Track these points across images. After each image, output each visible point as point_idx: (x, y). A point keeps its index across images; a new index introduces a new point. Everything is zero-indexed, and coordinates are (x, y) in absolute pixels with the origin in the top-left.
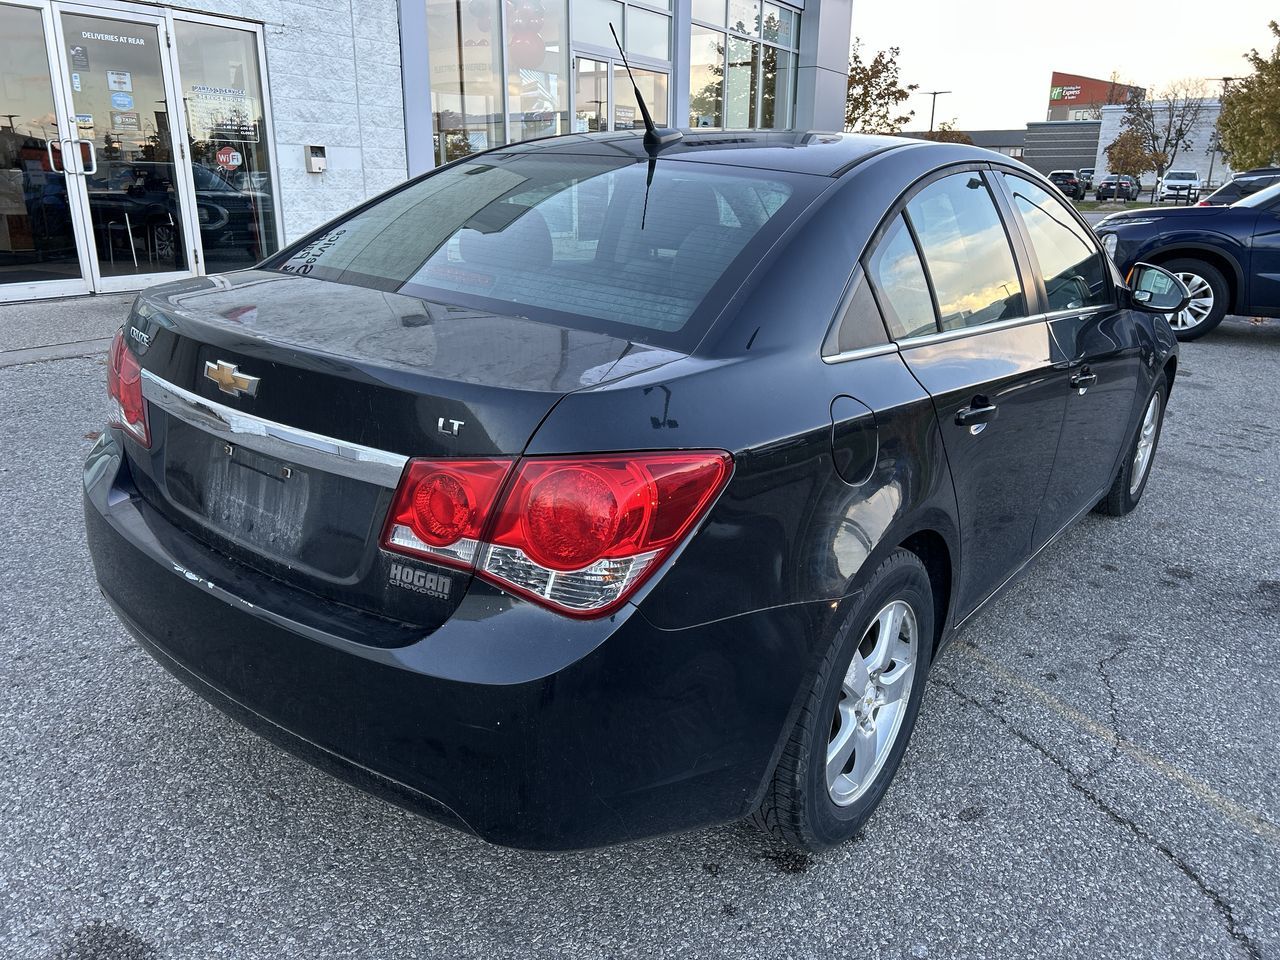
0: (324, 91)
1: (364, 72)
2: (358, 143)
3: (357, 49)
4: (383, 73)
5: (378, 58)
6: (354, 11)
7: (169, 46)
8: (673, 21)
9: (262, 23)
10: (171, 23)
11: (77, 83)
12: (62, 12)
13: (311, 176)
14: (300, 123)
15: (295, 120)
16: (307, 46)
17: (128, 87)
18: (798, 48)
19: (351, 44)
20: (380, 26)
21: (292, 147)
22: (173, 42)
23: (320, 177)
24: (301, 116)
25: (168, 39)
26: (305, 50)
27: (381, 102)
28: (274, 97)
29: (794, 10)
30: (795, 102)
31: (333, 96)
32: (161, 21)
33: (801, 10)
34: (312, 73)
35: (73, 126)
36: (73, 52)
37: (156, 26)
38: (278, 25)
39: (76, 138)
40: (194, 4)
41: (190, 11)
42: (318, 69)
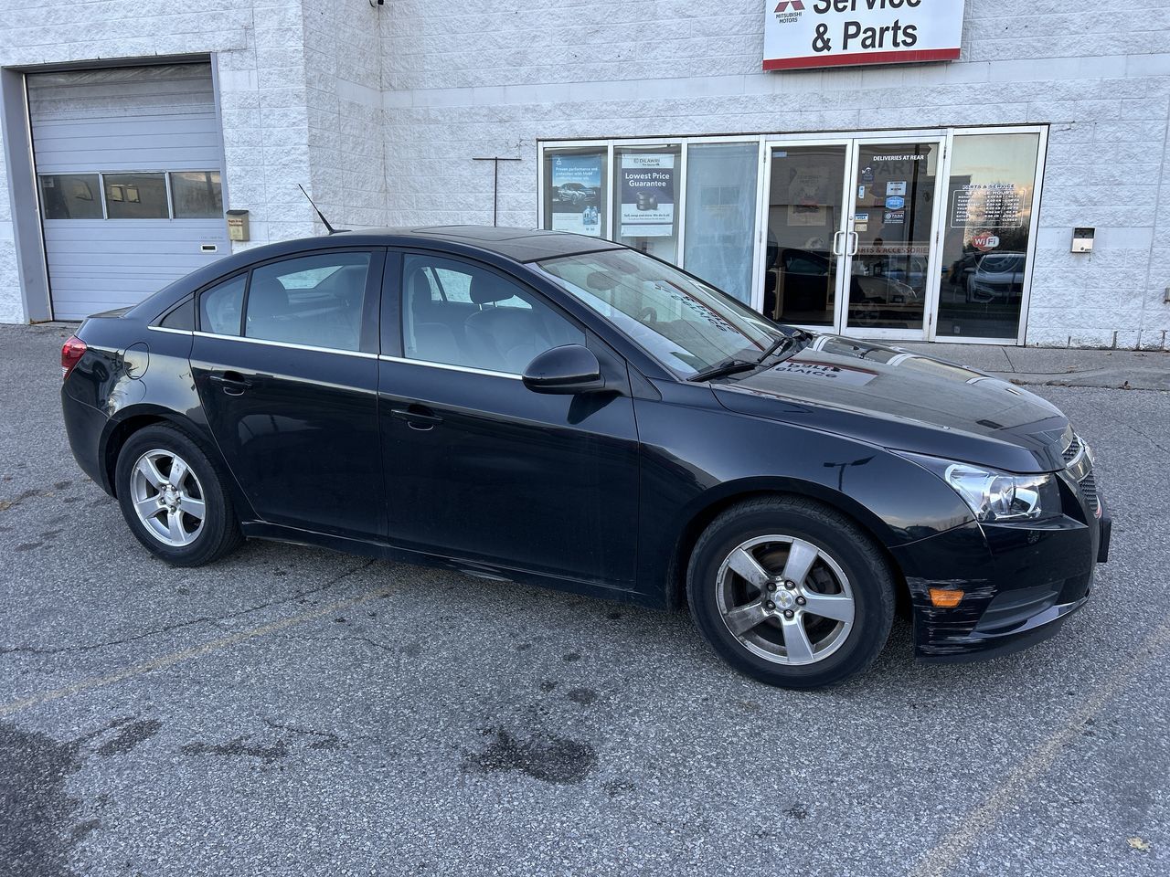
0: (1113, 176)
2: (1151, 223)
7: (945, 157)
9: (1049, 124)
10: (950, 137)
11: (862, 193)
12: (860, 146)
13: (1074, 256)
14: (1074, 207)
15: (1066, 205)
16: (1099, 136)
17: (903, 192)
19: (1163, 126)
21: (1058, 230)
22: (949, 154)
23: (1087, 257)
24: (1076, 201)
25: (946, 151)
26: (1096, 141)
31: (1125, 179)
32: (942, 141)
34: (1100, 161)
35: (851, 223)
36: (863, 172)
37: (938, 143)
38: (1067, 123)
39: (851, 230)
40: (975, 120)
41: (971, 127)
42: (1109, 156)
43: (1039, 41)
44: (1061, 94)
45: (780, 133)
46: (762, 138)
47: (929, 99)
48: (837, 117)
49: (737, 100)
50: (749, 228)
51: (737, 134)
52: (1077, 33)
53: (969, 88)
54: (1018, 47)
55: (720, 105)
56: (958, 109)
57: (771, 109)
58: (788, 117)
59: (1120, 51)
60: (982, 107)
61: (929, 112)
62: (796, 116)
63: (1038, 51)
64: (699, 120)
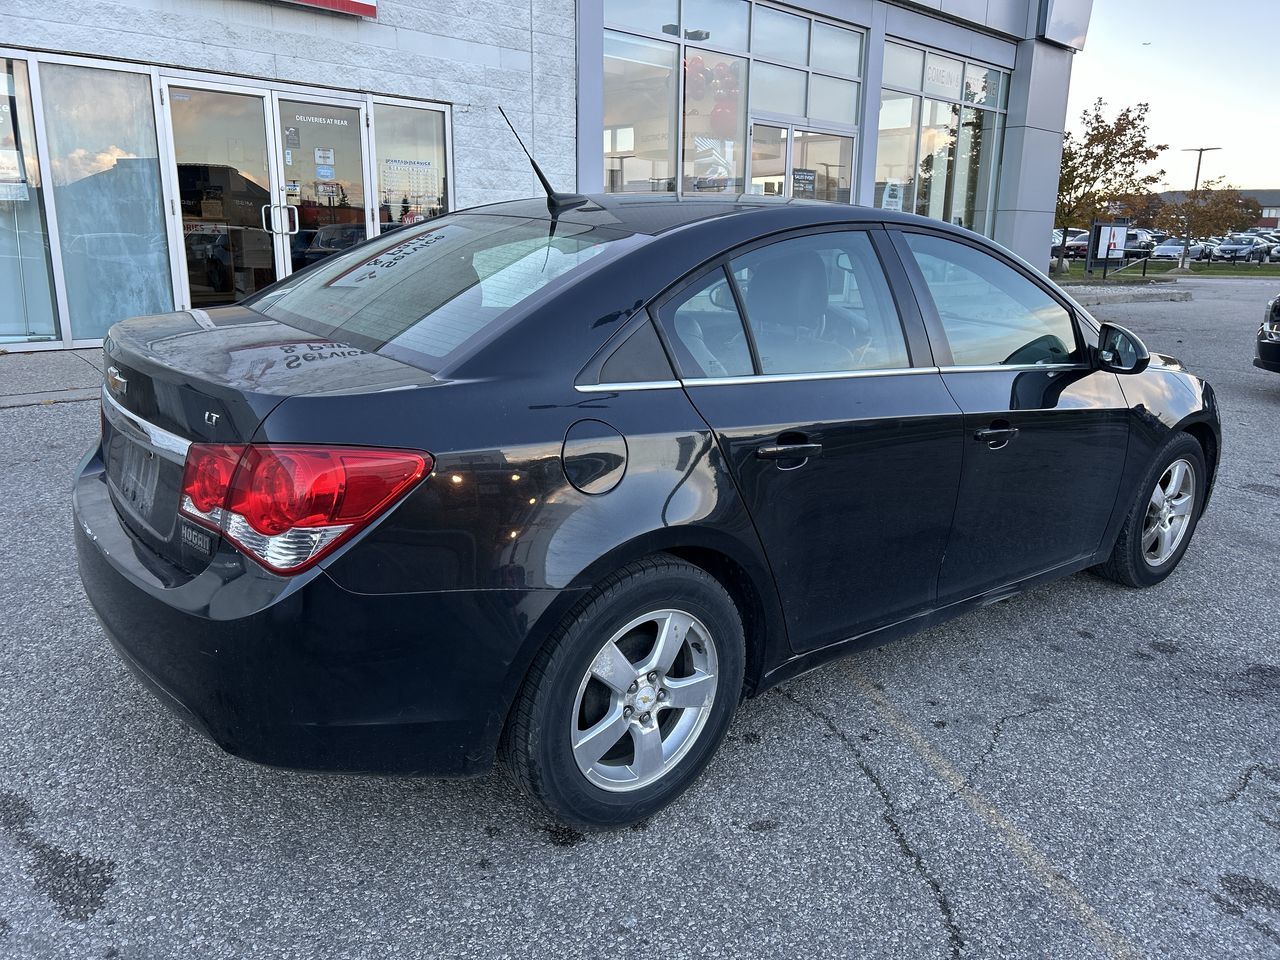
0: (503, 161)
1: (541, 144)
3: (536, 124)
4: (559, 144)
5: (555, 132)
6: (535, 90)
7: (368, 126)
8: (862, 87)
9: (451, 104)
10: (370, 104)
11: (289, 158)
12: (280, 100)
14: (479, 189)
15: (474, 187)
16: (490, 122)
17: (331, 161)
18: (1006, 108)
19: (530, 119)
20: (558, 102)
22: (371, 122)
24: (481, 183)
25: (367, 119)
26: (488, 126)
27: (555, 170)
28: (456, 168)
29: (1002, 70)
30: (1000, 162)
31: (512, 165)
32: (363, 106)
33: (1011, 70)
34: (493, 146)
35: (283, 194)
36: (287, 133)
37: (358, 109)
38: (465, 105)
39: (284, 203)
40: (392, 90)
41: (388, 96)
42: (498, 142)
43: (434, 16)
44: (458, 75)
45: (178, 67)
46: (153, 71)
47: (345, 56)
48: (253, 60)
49: (110, 10)
50: (154, 195)
51: (118, 60)
52: (463, 16)
53: (381, 52)
54: (418, 18)
55: (86, 12)
56: (375, 73)
57: (162, 32)
58: (189, 47)
59: (495, 43)
60: (395, 76)
61: (348, 72)
62: (198, 47)
63: (434, 27)
64: (53, 28)
